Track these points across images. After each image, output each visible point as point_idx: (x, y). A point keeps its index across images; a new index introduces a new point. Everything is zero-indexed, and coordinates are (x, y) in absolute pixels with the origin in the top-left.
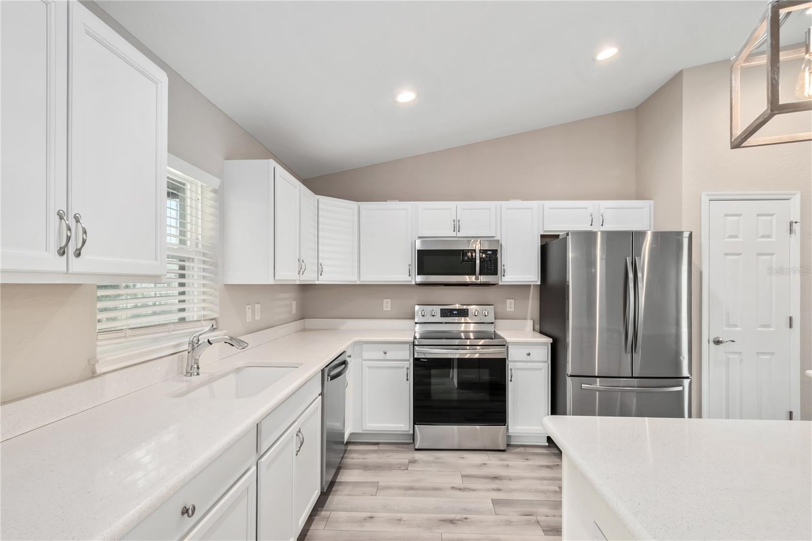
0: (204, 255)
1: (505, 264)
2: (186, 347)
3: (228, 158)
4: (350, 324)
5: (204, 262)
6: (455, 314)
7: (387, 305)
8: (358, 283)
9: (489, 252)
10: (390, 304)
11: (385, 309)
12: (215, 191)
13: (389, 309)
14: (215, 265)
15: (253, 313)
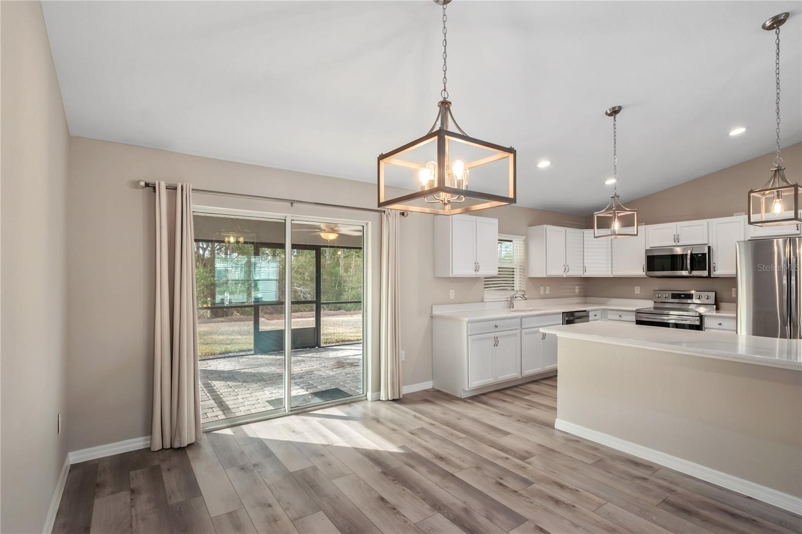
0: (520, 266)
1: (716, 262)
2: (509, 299)
3: (531, 225)
4: (613, 301)
5: (520, 269)
6: (683, 297)
7: (637, 290)
8: (611, 276)
9: (700, 255)
10: (639, 290)
11: (636, 293)
12: (524, 241)
13: (639, 293)
14: (524, 269)
15: (545, 290)
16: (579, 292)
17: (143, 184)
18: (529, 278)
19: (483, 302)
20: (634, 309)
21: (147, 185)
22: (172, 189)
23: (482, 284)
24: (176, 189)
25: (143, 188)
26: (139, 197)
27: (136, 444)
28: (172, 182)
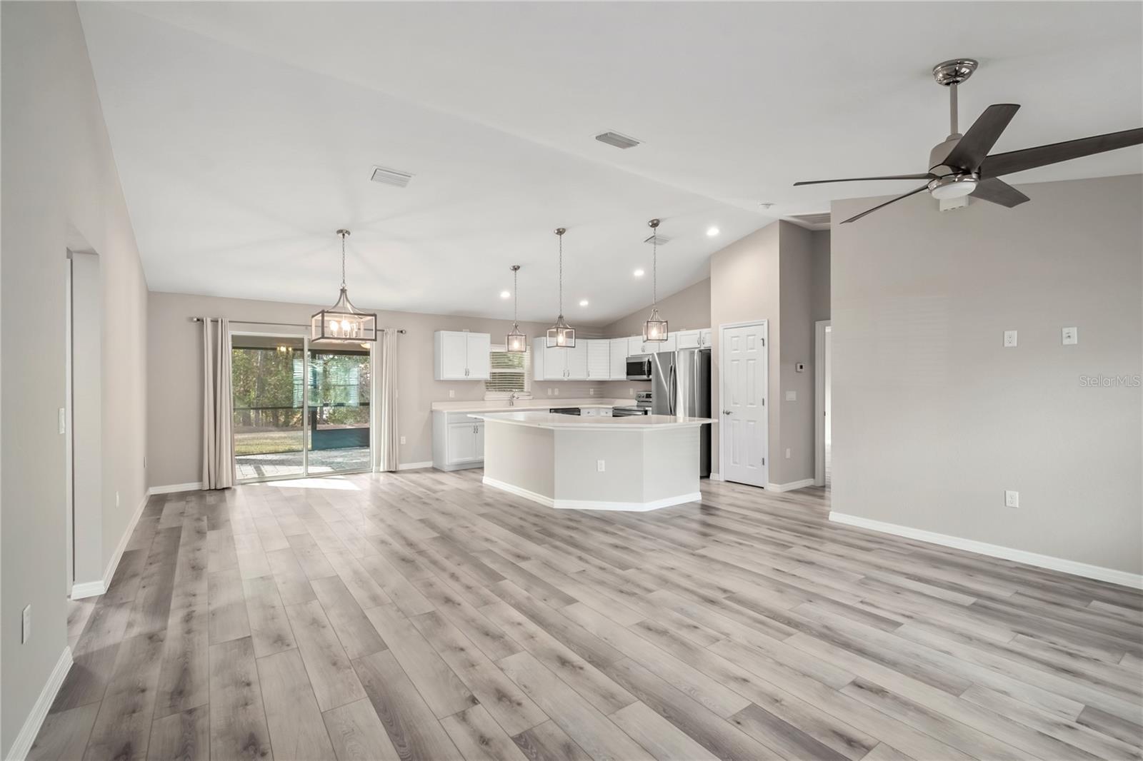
0: (528, 371)
15: (553, 392)
16: (594, 394)
17: (195, 319)
18: (536, 381)
19: (483, 400)
20: (612, 407)
21: (198, 320)
22: (215, 322)
23: (483, 387)
24: (217, 321)
25: (195, 322)
26: (193, 327)
27: (194, 486)
28: (215, 316)
